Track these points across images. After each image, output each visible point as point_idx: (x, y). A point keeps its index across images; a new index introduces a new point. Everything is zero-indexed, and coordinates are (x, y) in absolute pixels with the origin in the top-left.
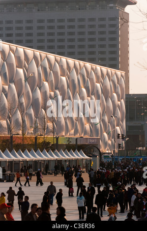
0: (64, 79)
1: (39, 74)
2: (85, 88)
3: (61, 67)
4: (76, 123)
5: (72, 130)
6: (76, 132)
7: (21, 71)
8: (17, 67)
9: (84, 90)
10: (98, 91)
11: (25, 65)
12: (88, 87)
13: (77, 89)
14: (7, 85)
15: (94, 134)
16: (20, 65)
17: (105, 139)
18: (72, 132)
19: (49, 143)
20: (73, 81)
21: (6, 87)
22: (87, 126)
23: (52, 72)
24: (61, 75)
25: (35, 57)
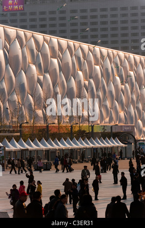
0: (98, 67)
1: (73, 64)
2: (119, 76)
3: (95, 56)
4: (111, 111)
5: (107, 118)
6: (111, 120)
7: (55, 61)
8: (51, 57)
9: (118, 78)
10: (131, 79)
11: (59, 55)
12: (122, 75)
13: (111, 78)
14: (41, 75)
15: (129, 122)
16: (54, 55)
17: (139, 126)
18: (107, 120)
19: (84, 131)
20: (107, 70)
21: (41, 77)
22: (122, 114)
23: (85, 61)
24: (95, 64)
25: (69, 47)
